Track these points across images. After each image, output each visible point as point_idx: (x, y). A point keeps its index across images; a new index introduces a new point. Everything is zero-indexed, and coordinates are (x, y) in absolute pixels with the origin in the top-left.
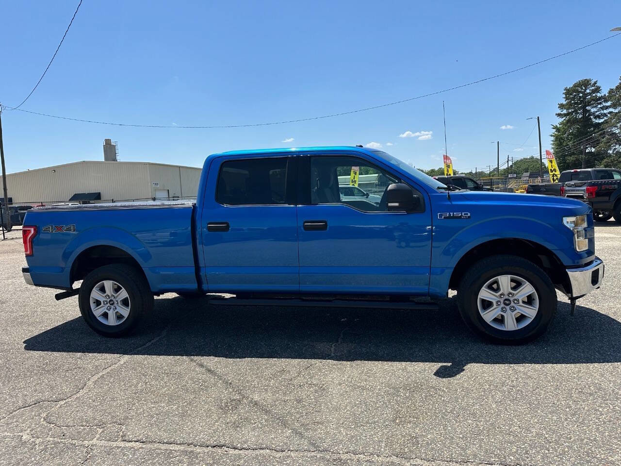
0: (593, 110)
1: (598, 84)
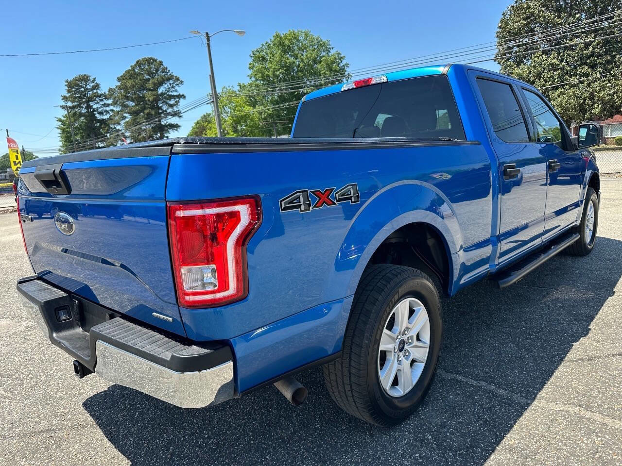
0: (95, 107)
1: (97, 81)
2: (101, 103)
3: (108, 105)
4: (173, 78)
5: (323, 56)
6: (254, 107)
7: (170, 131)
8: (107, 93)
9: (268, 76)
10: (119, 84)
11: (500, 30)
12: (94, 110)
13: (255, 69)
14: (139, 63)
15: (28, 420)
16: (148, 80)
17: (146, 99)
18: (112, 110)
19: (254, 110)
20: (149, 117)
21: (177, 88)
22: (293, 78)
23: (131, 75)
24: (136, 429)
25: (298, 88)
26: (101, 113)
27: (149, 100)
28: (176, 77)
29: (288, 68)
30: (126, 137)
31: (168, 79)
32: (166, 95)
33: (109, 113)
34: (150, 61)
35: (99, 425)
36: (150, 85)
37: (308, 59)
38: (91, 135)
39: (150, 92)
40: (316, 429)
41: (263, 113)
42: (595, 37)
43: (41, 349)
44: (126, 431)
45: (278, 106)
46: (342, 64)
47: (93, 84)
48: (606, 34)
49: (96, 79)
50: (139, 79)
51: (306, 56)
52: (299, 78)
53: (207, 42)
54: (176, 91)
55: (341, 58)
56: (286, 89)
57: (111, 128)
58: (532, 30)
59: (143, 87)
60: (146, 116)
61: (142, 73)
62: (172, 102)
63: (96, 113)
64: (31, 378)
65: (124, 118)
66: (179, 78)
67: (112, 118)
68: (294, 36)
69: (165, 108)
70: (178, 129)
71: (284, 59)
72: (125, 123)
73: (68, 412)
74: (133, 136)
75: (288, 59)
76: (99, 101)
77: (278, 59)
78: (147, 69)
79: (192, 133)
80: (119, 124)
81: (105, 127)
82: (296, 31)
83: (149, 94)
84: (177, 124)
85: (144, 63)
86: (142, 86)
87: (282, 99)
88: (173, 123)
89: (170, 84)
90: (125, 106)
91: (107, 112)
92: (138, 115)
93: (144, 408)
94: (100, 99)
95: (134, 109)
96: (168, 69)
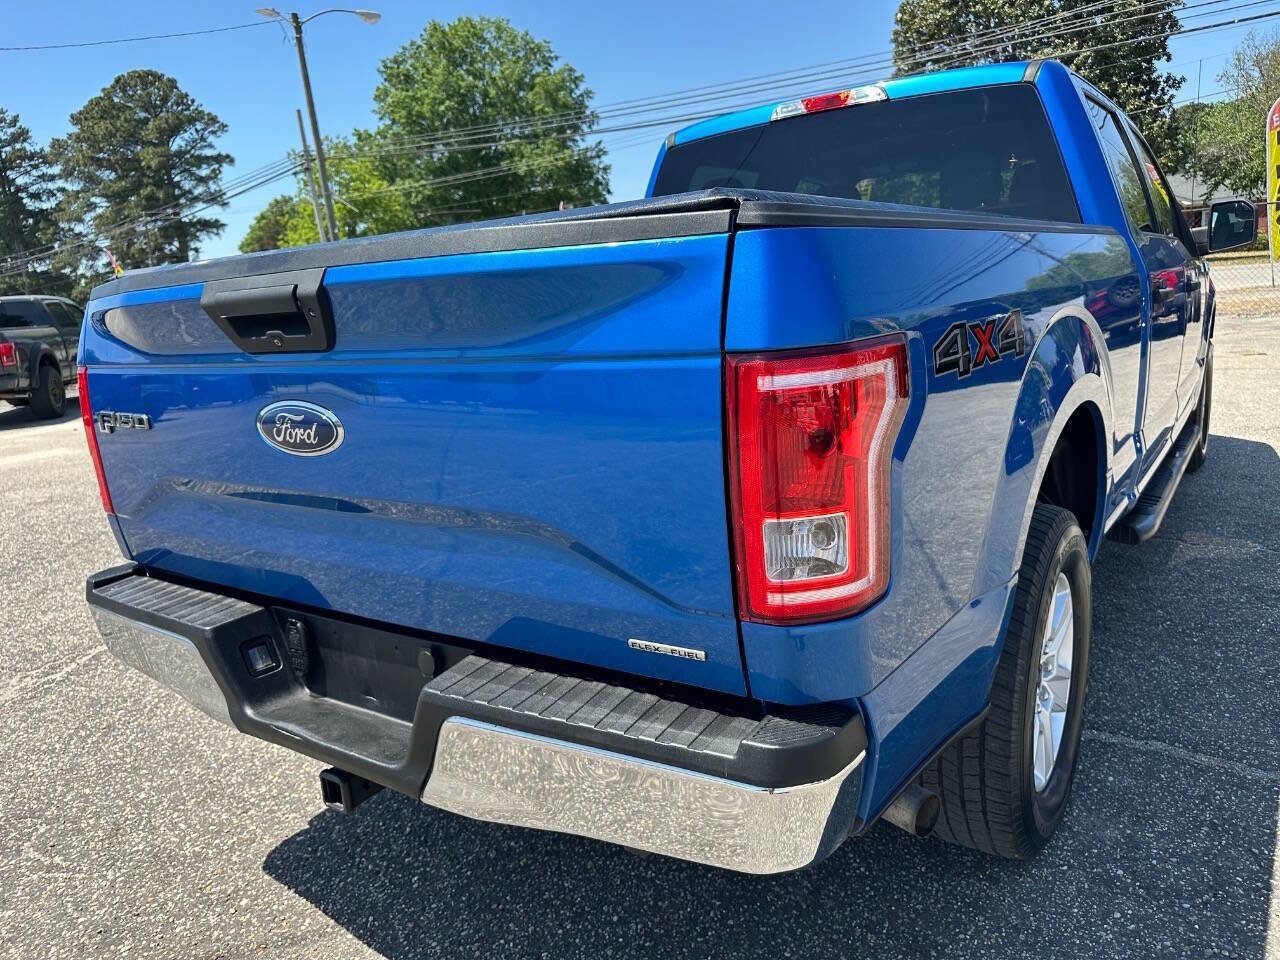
0: (20, 181)
1: (21, 123)
2: (35, 173)
3: (52, 178)
4: (203, 118)
5: (538, 75)
6: (392, 181)
7: (202, 235)
8: (47, 149)
9: (420, 115)
10: (75, 130)
11: (899, 28)
12: (19, 189)
13: (389, 100)
14: (120, 83)
15: (139, 919)
16: (145, 121)
17: (143, 164)
18: (62, 190)
19: (392, 188)
20: (152, 205)
21: (211, 139)
22: (475, 120)
23: (101, 109)
24: (432, 916)
25: (486, 140)
26: (36, 196)
27: (149, 167)
28: (209, 114)
29: (464, 99)
30: (99, 250)
31: (192, 121)
32: (188, 156)
33: (54, 195)
34: (148, 78)
35: (332, 917)
36: (150, 132)
37: (505, 79)
38: (15, 245)
39: (151, 149)
40: (861, 878)
41: (414, 195)
42: (1080, 47)
43: (90, 741)
44: (410, 925)
45: (443, 179)
46: (578, 92)
47: (12, 130)
48: (1100, 41)
49: (20, 118)
50: (122, 118)
51: (502, 72)
52: (487, 121)
53: (295, 35)
54: (211, 146)
55: (576, 78)
56: (460, 143)
57: (63, 229)
58: (961, 30)
59: (132, 138)
60: (144, 202)
61: (130, 104)
62: (204, 172)
63: (24, 195)
64: (97, 816)
65: (92, 207)
66: (216, 117)
67: (63, 207)
68: (472, 30)
69: (187, 185)
70: (221, 232)
71: (455, 79)
72: (95, 219)
73: (236, 891)
74: (116, 248)
75: (463, 80)
76: (29, 169)
77: (440, 79)
78: (140, 96)
79: (249, 241)
80: (80, 220)
81: (49, 229)
82: (476, 20)
83: (148, 154)
84: (217, 221)
85: (133, 83)
86: (132, 135)
87: (452, 165)
88: (208, 218)
89: (197, 131)
90: (91, 180)
91: (51, 194)
92: (124, 202)
93: (426, 864)
94: (32, 163)
95: (116, 187)
96: (190, 98)
